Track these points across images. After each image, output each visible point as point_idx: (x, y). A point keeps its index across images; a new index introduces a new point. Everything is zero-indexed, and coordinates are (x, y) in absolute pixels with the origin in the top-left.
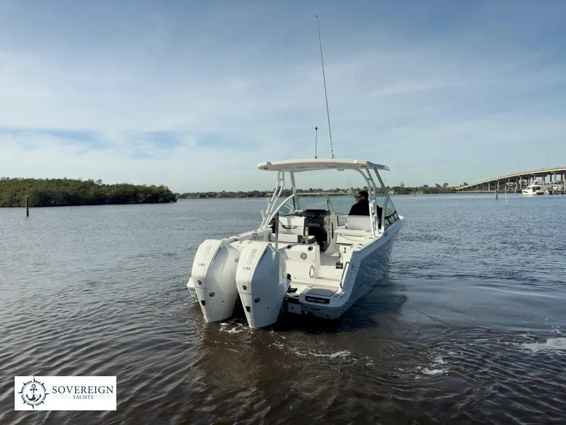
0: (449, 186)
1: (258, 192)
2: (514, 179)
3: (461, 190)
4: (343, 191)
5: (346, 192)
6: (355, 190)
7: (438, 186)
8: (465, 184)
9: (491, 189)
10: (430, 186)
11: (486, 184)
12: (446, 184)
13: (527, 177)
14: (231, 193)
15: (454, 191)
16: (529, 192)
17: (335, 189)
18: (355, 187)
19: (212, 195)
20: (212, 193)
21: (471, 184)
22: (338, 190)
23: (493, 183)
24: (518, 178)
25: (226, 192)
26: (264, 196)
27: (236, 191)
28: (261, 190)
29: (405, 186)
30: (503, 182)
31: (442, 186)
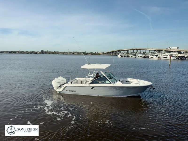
0: (98, 53)
1: (34, 52)
2: (116, 52)
3: (102, 54)
4: (66, 53)
5: (67, 53)
6: (70, 53)
7: (95, 52)
8: (103, 52)
9: (110, 54)
10: (93, 52)
11: (108, 53)
12: (98, 52)
13: (119, 51)
14: (23, 51)
15: (100, 54)
16: (119, 56)
17: (64, 52)
18: (70, 52)
19: (14, 52)
20: (14, 51)
21: (104, 53)
22: (65, 52)
23: (110, 52)
24: (117, 51)
25: (21, 51)
26: (36, 53)
27: (25, 51)
28: (35, 51)
29: (86, 52)
30: (113, 52)
31: (96, 53)
